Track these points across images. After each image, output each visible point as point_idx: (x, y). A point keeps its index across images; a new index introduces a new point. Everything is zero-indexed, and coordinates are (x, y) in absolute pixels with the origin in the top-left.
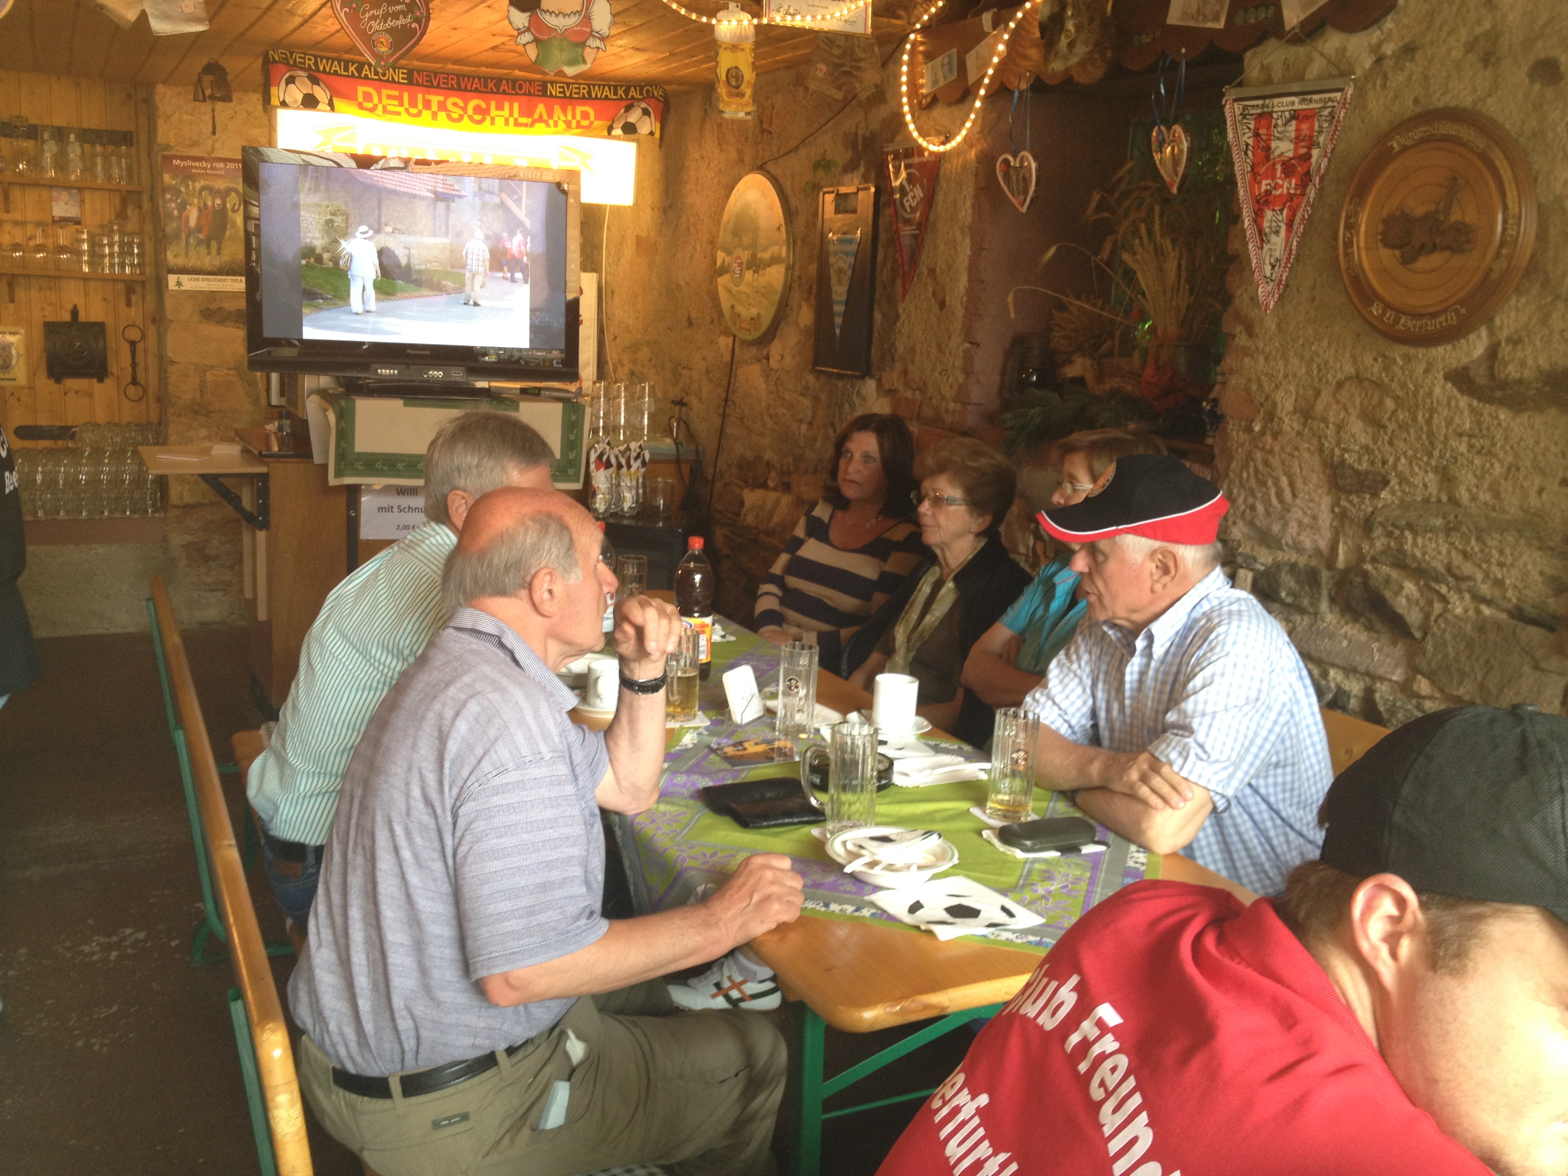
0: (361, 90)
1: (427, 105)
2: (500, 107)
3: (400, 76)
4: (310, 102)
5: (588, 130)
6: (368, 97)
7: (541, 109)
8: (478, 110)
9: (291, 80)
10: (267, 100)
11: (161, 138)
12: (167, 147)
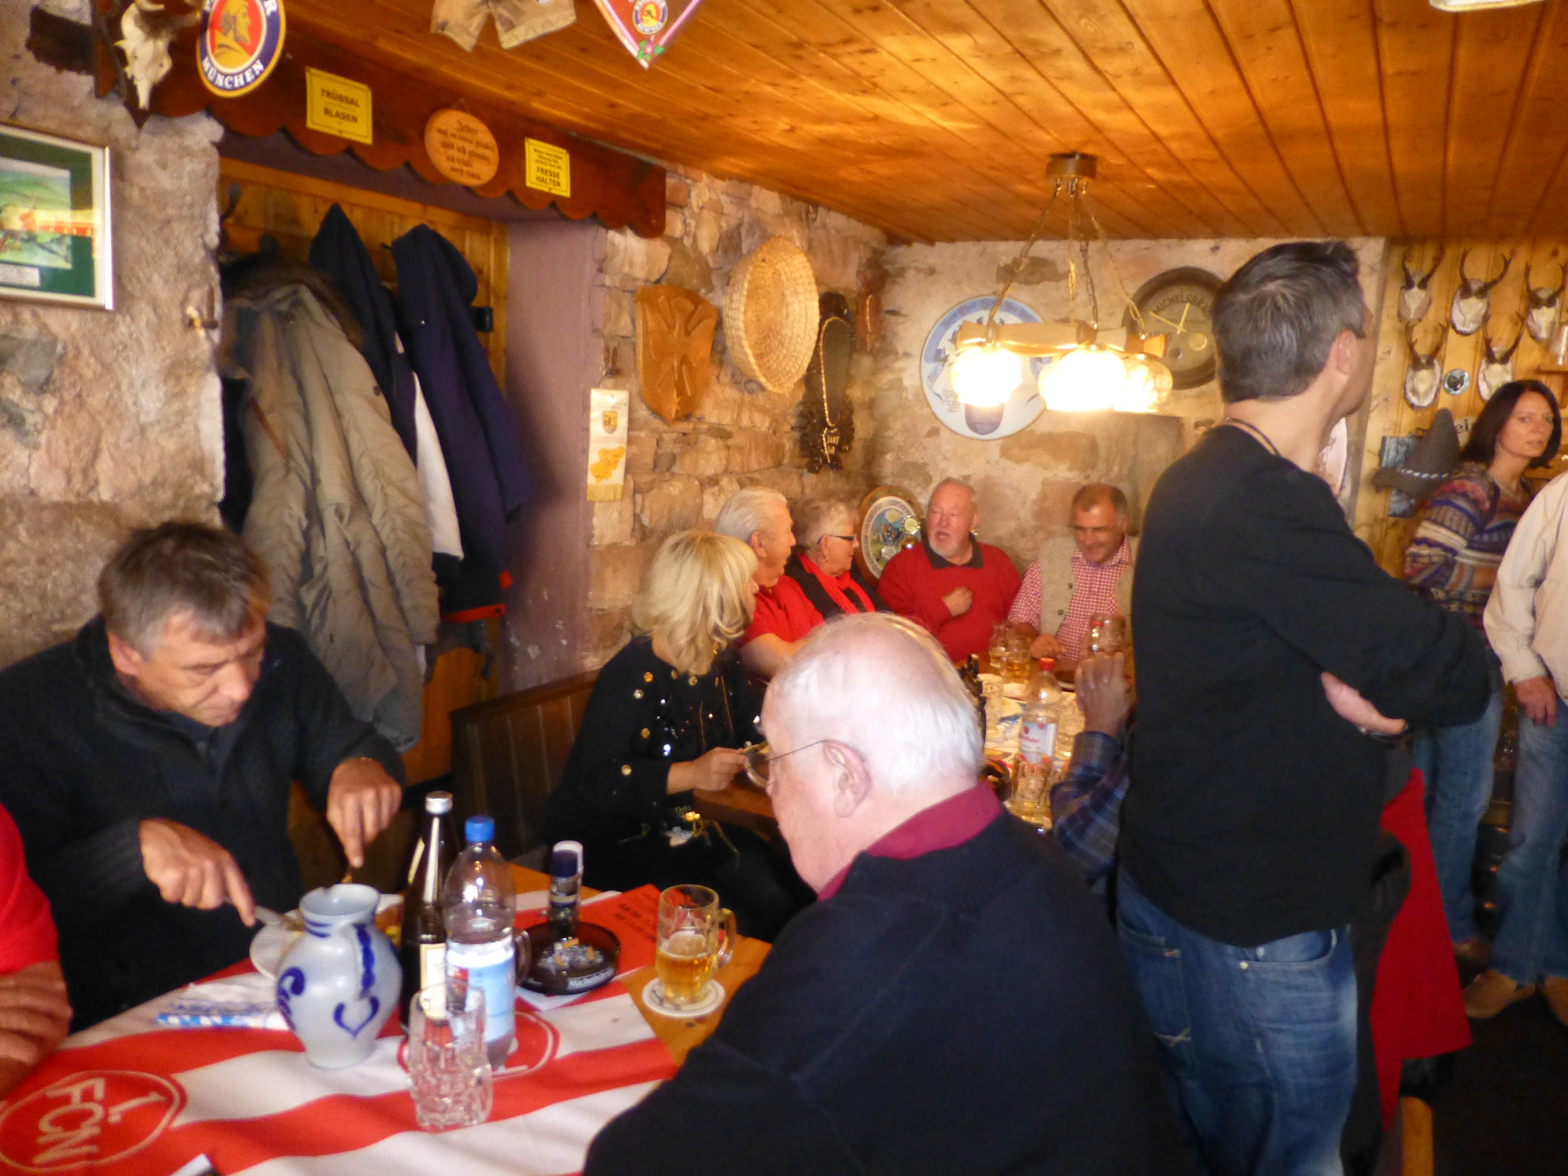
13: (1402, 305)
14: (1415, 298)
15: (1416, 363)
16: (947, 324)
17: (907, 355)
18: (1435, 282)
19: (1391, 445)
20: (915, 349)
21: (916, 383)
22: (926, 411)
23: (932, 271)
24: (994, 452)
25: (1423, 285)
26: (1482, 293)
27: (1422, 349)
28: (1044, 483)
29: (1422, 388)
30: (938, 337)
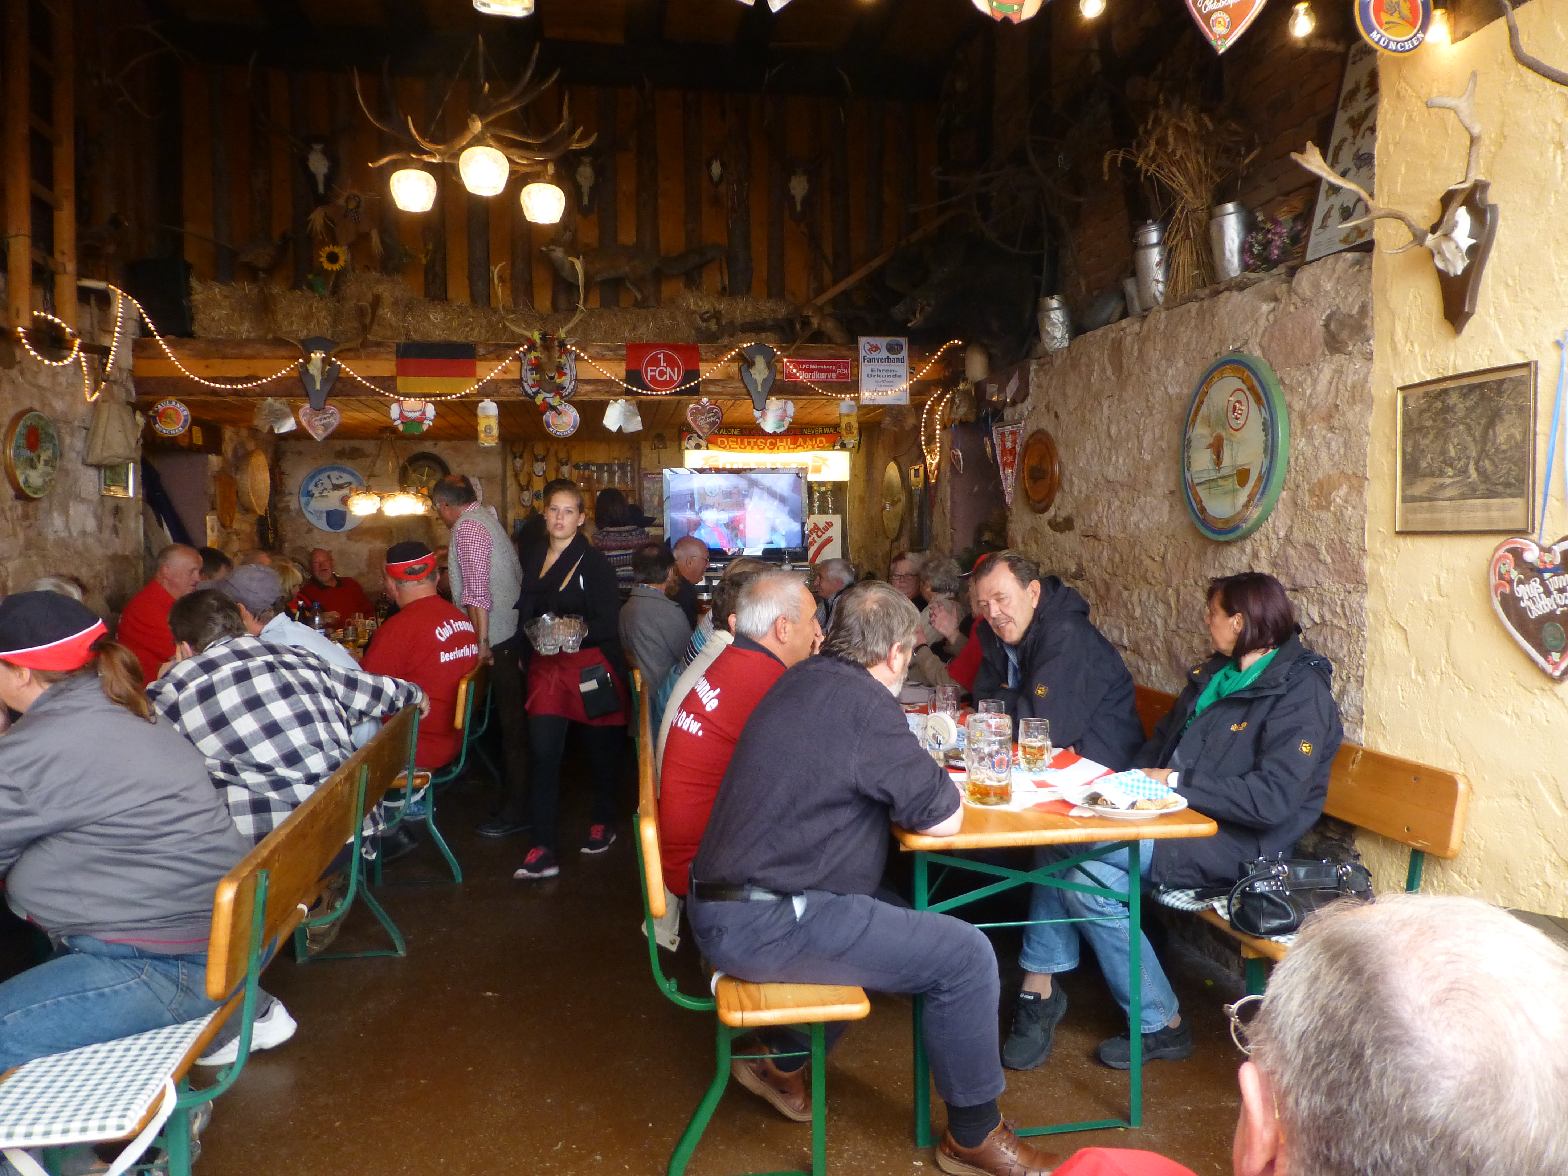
0: (720, 439)
1: (749, 443)
2: (781, 441)
3: (736, 432)
4: (698, 447)
5: (823, 448)
6: (723, 442)
7: (800, 440)
8: (771, 443)
9: (690, 438)
10: (680, 447)
11: (643, 465)
12: (645, 469)
13: (514, 465)
14: (518, 462)
15: (522, 489)
16: (312, 478)
17: (290, 494)
18: (525, 455)
19: (518, 522)
20: (295, 490)
21: (297, 507)
22: (304, 521)
23: (300, 453)
24: (343, 539)
25: (521, 457)
26: (542, 460)
27: (523, 482)
28: (370, 551)
29: (526, 498)
30: (308, 485)
